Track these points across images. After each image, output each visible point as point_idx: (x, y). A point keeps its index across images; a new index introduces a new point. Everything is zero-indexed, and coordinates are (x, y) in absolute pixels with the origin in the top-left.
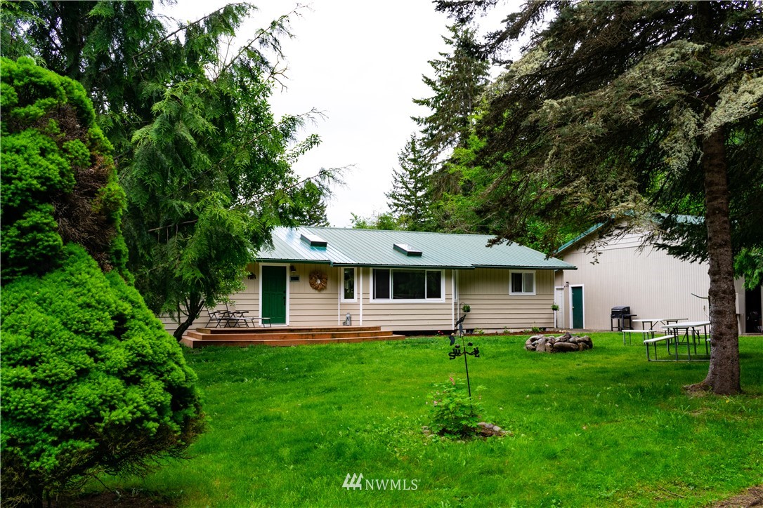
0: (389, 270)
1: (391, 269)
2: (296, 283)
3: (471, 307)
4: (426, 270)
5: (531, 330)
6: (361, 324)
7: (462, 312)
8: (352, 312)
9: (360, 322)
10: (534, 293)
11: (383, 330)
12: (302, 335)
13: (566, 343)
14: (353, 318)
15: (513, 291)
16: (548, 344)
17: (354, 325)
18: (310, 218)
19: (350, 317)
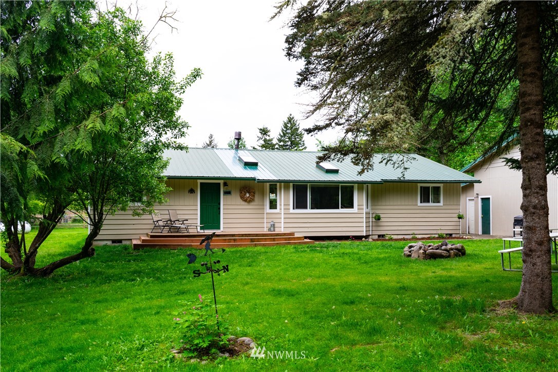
0: (307, 185)
1: (308, 184)
2: (228, 196)
3: (382, 216)
4: (340, 185)
5: (437, 236)
6: (282, 230)
7: (374, 220)
8: (275, 221)
9: (281, 229)
10: (441, 204)
11: (296, 235)
12: (225, 239)
13: (438, 251)
14: (276, 225)
15: (421, 202)
16: (422, 251)
17: (277, 231)
18: (291, 143)
19: (274, 225)
